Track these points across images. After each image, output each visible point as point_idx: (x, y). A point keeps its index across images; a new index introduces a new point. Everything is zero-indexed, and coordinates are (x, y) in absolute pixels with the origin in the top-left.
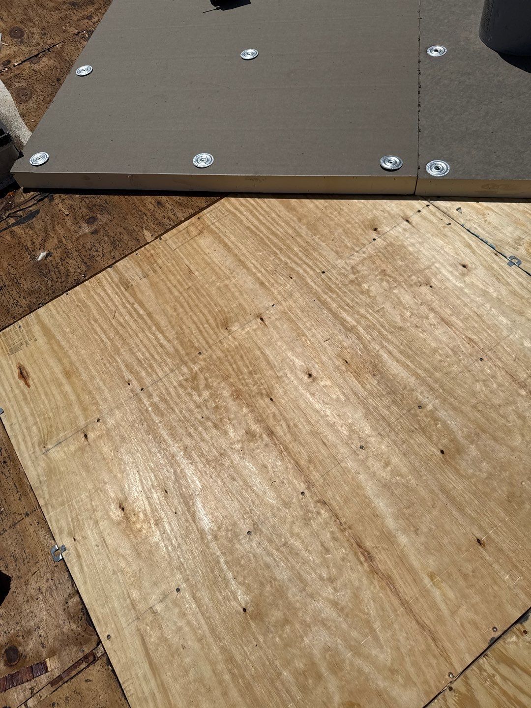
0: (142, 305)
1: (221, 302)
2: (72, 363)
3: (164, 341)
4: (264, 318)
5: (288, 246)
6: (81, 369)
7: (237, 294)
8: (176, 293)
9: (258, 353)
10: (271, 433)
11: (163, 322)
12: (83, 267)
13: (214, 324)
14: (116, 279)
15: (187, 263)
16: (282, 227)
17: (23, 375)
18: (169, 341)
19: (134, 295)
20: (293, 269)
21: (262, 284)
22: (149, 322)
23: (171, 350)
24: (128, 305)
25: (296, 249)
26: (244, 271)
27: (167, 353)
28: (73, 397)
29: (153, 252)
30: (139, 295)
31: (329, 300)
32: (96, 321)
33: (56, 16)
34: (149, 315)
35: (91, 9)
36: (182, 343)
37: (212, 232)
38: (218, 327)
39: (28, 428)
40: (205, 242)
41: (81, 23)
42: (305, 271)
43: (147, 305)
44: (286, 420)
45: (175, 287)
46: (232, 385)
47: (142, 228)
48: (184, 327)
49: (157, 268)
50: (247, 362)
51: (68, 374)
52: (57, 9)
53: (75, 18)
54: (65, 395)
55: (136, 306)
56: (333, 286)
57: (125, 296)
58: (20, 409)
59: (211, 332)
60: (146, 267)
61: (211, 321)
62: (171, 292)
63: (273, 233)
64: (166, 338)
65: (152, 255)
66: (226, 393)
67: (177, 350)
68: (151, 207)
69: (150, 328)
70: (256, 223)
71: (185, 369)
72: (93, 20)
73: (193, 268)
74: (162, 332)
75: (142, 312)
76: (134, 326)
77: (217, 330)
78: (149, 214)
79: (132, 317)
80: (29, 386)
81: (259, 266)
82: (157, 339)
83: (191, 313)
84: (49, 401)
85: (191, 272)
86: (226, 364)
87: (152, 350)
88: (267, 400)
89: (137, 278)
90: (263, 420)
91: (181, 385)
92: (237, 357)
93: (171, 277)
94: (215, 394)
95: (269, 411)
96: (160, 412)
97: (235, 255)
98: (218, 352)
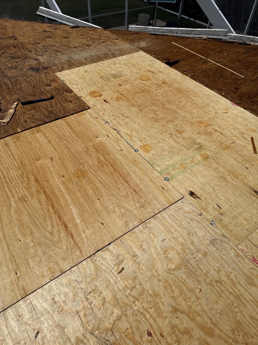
0: (10, 151)
1: (39, 153)
3: (15, 163)
4: (53, 159)
5: (68, 139)
7: (45, 151)
8: (24, 149)
9: (47, 168)
10: (45, 192)
11: (16, 157)
13: (34, 159)
14: (3, 143)
15: (30, 140)
16: (67, 133)
19: (8, 148)
20: (67, 146)
21: (55, 149)
22: (11, 156)
23: (17, 165)
24: (5, 151)
25: (70, 140)
26: (50, 144)
27: (15, 166)
29: (19, 136)
30: (10, 148)
31: (77, 156)
33: (5, 60)
34: (12, 154)
35: (18, 60)
36: (21, 163)
37: (42, 132)
38: (36, 160)
40: (38, 135)
41: (14, 64)
42: (71, 147)
43: (12, 151)
44: (51, 188)
45: (24, 147)
46: (36, 177)
47: (17, 128)
48: (23, 159)
49: (19, 141)
50: (43, 171)
52: (6, 58)
53: (12, 61)
55: (8, 151)
56: (79, 152)
57: (5, 148)
59: (33, 161)
60: (15, 140)
61: (34, 157)
62: (22, 148)
63: (64, 135)
64: (16, 161)
65: (18, 137)
66: (32, 179)
67: (19, 165)
68: (22, 122)
69: (11, 158)
70: (58, 131)
71: (20, 171)
72: (18, 63)
73: (32, 142)
74: (15, 160)
75: (9, 153)
76: (5, 157)
77: (35, 161)
78: (21, 124)
79: (6, 154)
81: (55, 143)
82: (13, 162)
83: (27, 155)
86: (35, 171)
87: (10, 165)
88: (47, 182)
89: (11, 143)
90: (43, 188)
91: (17, 176)
92: (40, 169)
93: (23, 144)
94: (28, 179)
95: (46, 186)
96: (7, 183)
97: (48, 139)
98: (33, 167)
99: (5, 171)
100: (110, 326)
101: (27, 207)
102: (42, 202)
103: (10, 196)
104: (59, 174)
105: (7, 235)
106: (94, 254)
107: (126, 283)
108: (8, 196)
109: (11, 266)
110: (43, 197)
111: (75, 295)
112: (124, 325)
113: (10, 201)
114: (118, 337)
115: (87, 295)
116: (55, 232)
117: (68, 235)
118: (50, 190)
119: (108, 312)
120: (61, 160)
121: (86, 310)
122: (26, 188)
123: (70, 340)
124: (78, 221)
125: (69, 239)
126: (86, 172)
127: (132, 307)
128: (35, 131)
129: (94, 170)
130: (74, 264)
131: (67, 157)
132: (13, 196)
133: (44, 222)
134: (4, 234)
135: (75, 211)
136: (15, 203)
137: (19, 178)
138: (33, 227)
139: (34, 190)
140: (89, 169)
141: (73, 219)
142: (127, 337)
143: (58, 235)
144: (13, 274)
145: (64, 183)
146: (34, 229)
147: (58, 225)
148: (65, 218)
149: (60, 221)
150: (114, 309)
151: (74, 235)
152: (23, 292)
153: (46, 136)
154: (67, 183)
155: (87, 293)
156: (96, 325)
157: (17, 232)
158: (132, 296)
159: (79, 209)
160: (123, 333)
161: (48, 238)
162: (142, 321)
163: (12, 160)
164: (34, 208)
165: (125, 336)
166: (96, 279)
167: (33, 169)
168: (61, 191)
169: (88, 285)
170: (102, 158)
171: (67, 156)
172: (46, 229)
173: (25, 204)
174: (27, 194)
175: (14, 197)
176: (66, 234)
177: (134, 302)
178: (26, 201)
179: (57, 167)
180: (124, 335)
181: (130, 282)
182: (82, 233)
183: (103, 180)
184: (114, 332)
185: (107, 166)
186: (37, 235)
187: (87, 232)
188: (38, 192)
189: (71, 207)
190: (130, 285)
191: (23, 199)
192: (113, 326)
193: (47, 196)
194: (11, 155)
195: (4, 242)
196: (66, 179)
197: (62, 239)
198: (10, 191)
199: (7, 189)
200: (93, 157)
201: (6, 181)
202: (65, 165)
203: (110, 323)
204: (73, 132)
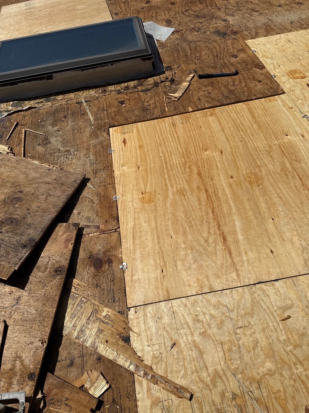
0: (176, 133)
1: (208, 141)
2: (143, 144)
3: (179, 148)
4: (223, 152)
5: (246, 130)
6: (145, 147)
7: (216, 140)
8: (192, 133)
9: (214, 163)
10: (206, 191)
11: (182, 142)
12: (160, 113)
13: (201, 148)
14: (170, 122)
15: (201, 124)
16: (247, 122)
17: (124, 142)
18: (181, 148)
19: (175, 129)
20: (243, 139)
21: (228, 140)
22: (177, 139)
23: (181, 152)
24: (171, 132)
25: (249, 132)
26: (223, 133)
27: (179, 152)
28: (139, 155)
29: (189, 116)
30: (177, 129)
31: (254, 154)
32: (157, 133)
33: (188, 19)
34: (178, 137)
35: (203, 20)
36: (186, 150)
37: (216, 116)
38: (202, 150)
39: (120, 159)
40: (211, 119)
41: (197, 24)
42: (249, 141)
43: (178, 134)
44: (214, 188)
45: (192, 131)
46: (199, 170)
47: (189, 106)
48: (189, 145)
49: (188, 122)
50: (209, 165)
51: (140, 147)
52: (189, 16)
53: (195, 22)
54: (137, 152)
55: (174, 133)
56: (258, 150)
57: (171, 128)
58: (119, 152)
59: (199, 150)
60: (184, 120)
61: (201, 146)
62: (190, 132)
63: (242, 124)
64: (181, 147)
65: (188, 117)
66: (195, 171)
67: (183, 152)
68: (195, 99)
69: (176, 142)
70: (236, 118)
71: (183, 159)
72: (202, 24)
73: (202, 126)
74: (180, 144)
75: (175, 135)
76: (170, 138)
77: (202, 151)
78: (193, 102)
79: (171, 136)
80: (125, 146)
81: (230, 133)
83: (194, 142)
84: (131, 153)
85: (201, 127)
86: (200, 163)
87: (174, 149)
88: (210, 180)
89: (179, 123)
90: (206, 185)
91: (179, 164)
92: (205, 162)
93: (192, 127)
94: (191, 171)
95: (209, 183)
96: (168, 170)
97: (222, 127)
98: (199, 158)
99: (167, 155)
100: (258, 377)
101: (184, 202)
102: (201, 202)
103: (169, 185)
104: (227, 173)
105: (159, 226)
106: (254, 284)
107: (290, 336)
108: (166, 185)
109: (158, 261)
110: (203, 196)
111: (222, 322)
112: (275, 384)
113: (168, 190)
114: (265, 395)
115: (237, 329)
116: (211, 240)
117: (225, 249)
118: (213, 190)
119: (258, 360)
120: (233, 155)
121: (231, 344)
122: (186, 181)
123: (207, 369)
124: (240, 237)
125: (226, 255)
126: (262, 178)
127: (290, 368)
128: (209, 113)
129: (273, 178)
130: (227, 287)
131: (240, 154)
132: (172, 186)
133: (200, 225)
134: (156, 225)
135: (238, 224)
136: (173, 194)
137: (181, 167)
138: (187, 227)
139: (195, 186)
140: (266, 176)
141: (235, 233)
142: (277, 401)
143: (213, 245)
144: (159, 271)
145: (230, 186)
146: (187, 230)
147: (215, 234)
148: (226, 229)
149: (219, 230)
150: (267, 360)
151: (234, 253)
152: (166, 294)
153: (220, 122)
154: (235, 187)
155: (237, 327)
156: (241, 368)
157: (170, 227)
158: (295, 355)
159: (244, 223)
160: (273, 393)
161: (202, 246)
162: (301, 391)
163: (176, 144)
164: (191, 205)
165: (275, 398)
166: (251, 315)
167: (198, 160)
168: (225, 194)
169: (239, 318)
170: (288, 165)
171: (242, 152)
172: (201, 233)
173: (183, 198)
174: (187, 187)
175: (173, 188)
176: (224, 248)
177: (295, 364)
178: (184, 196)
179: (226, 164)
180: (273, 396)
181: (296, 337)
182: (243, 253)
183: (283, 194)
184: (261, 387)
185: (293, 177)
186: (190, 237)
187: (250, 254)
188: (198, 188)
189: (235, 217)
190: (295, 340)
191: (181, 192)
192: (261, 378)
193: (208, 197)
194: (176, 137)
195: (155, 234)
196: (234, 181)
197: (218, 253)
198: (170, 179)
199: (166, 176)
200: (275, 161)
201: (166, 167)
202: (236, 163)
203: (259, 374)
204: (256, 122)
